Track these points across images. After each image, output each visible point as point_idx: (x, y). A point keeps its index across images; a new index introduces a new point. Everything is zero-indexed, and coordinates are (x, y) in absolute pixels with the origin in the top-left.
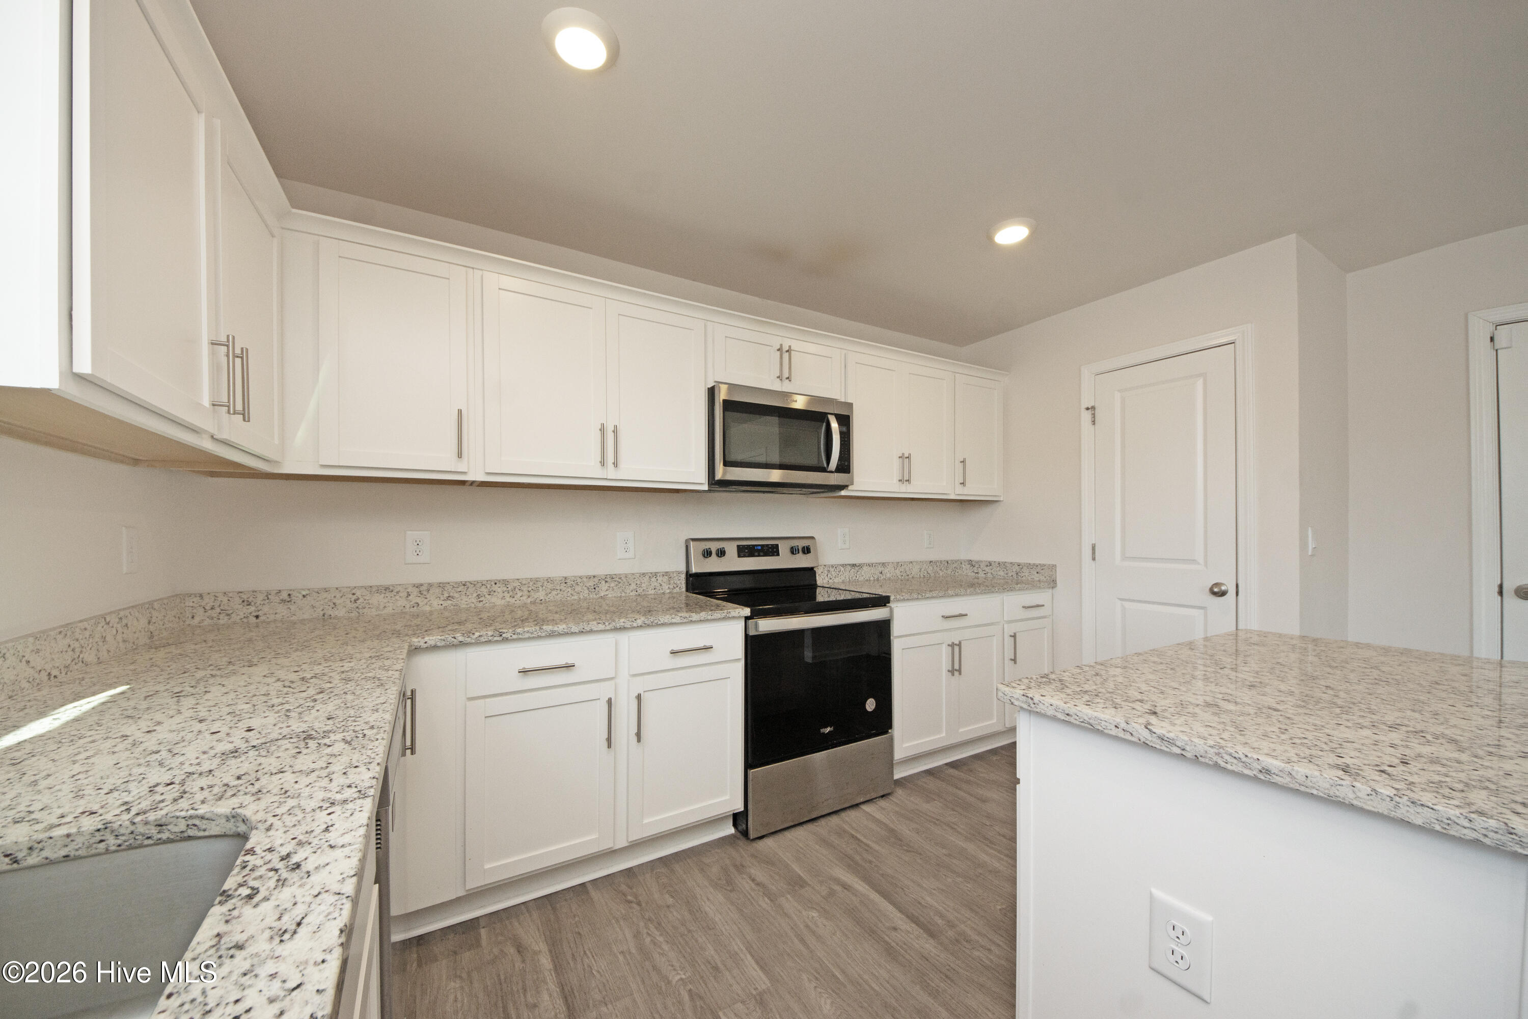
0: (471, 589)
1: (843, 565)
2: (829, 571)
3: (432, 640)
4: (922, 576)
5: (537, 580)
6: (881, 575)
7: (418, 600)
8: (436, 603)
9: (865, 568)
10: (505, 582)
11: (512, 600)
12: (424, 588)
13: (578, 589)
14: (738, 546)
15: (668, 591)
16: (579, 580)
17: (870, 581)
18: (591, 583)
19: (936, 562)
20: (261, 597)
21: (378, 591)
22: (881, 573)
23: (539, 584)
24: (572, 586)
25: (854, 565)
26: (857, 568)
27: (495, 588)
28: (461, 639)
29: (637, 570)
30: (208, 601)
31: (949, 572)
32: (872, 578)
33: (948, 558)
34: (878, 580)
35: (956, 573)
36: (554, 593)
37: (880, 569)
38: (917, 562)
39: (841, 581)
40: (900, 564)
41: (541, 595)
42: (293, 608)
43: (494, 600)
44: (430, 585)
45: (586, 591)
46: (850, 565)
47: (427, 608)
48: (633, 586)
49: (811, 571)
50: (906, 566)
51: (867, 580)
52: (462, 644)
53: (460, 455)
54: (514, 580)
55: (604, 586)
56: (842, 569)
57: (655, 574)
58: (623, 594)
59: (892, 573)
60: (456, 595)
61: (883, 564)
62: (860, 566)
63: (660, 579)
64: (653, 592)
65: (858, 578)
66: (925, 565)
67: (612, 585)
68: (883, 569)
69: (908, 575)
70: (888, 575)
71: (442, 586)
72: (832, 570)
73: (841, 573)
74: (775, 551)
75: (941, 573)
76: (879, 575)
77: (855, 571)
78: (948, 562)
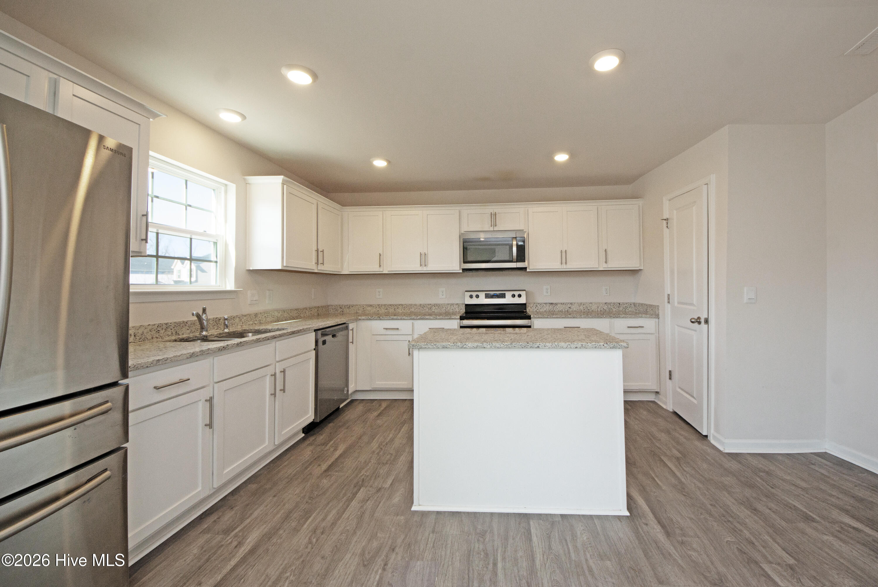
0: (393, 307)
1: (545, 304)
2: (536, 306)
3: (363, 317)
4: (599, 310)
5: (411, 305)
6: (570, 309)
7: (378, 309)
8: (383, 310)
9: (559, 305)
10: (402, 305)
11: (404, 311)
12: (380, 306)
13: (425, 308)
14: (486, 294)
15: (458, 311)
16: (425, 305)
18: (429, 307)
19: (610, 304)
20: (344, 306)
21: (369, 306)
22: (570, 308)
23: (412, 306)
24: (423, 307)
25: (552, 304)
27: (399, 307)
28: (370, 318)
29: (447, 302)
30: (334, 307)
31: (621, 309)
32: (564, 310)
33: (621, 301)
34: (567, 311)
35: (627, 310)
36: (417, 309)
38: (595, 303)
39: (544, 310)
40: (583, 304)
41: (413, 310)
42: (350, 310)
43: (399, 310)
44: (382, 305)
45: (428, 309)
46: (549, 303)
47: (381, 312)
48: (444, 308)
49: (524, 306)
50: (587, 305)
51: (560, 311)
52: (370, 319)
53: (380, 266)
54: (404, 305)
55: (434, 308)
57: (453, 304)
58: (441, 311)
59: (577, 309)
60: (389, 308)
61: (571, 304)
62: (556, 304)
63: (455, 306)
64: (452, 311)
65: (555, 310)
66: (601, 305)
67: (437, 308)
68: (571, 306)
69: (589, 310)
70: (575, 309)
71: (385, 305)
72: (538, 305)
73: (544, 307)
74: (503, 296)
75: (614, 310)
76: (569, 309)
77: (553, 306)
78: (619, 304)
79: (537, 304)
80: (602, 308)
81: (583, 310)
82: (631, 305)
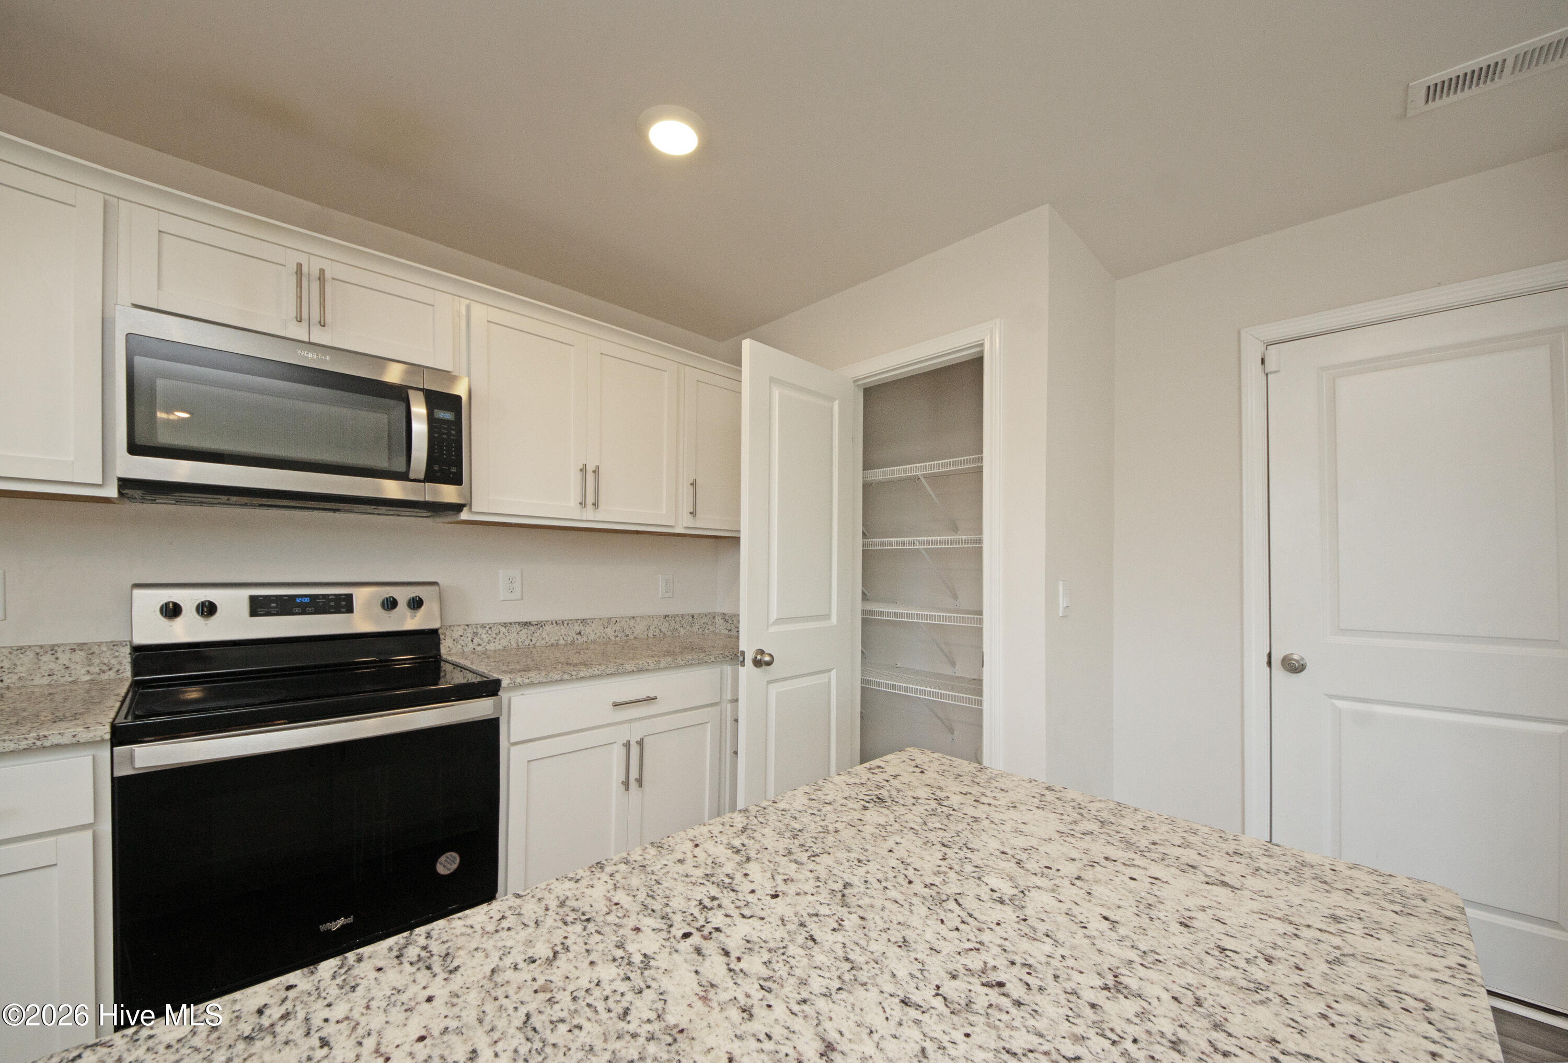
1: (505, 625)
2: (476, 634)
4: (651, 635)
6: (579, 637)
9: (548, 628)
14: (256, 597)
17: (557, 644)
19: (674, 617)
22: (580, 633)
25: (527, 624)
26: (532, 628)
31: (695, 628)
32: (561, 641)
33: (696, 611)
34: (573, 642)
35: (706, 631)
37: (577, 628)
38: (642, 617)
40: (614, 620)
46: (519, 623)
49: (431, 637)
50: (623, 623)
51: (552, 645)
56: (503, 630)
57: (55, 648)
59: (598, 634)
61: (584, 621)
62: (540, 625)
65: (534, 640)
66: (656, 622)
68: (582, 627)
69: (627, 636)
70: (592, 637)
72: (480, 631)
73: (501, 635)
74: (344, 604)
75: (682, 631)
76: (576, 637)
77: (530, 632)
78: (693, 617)
79: (475, 630)
80: (658, 630)
81: (613, 638)
82: (714, 618)
